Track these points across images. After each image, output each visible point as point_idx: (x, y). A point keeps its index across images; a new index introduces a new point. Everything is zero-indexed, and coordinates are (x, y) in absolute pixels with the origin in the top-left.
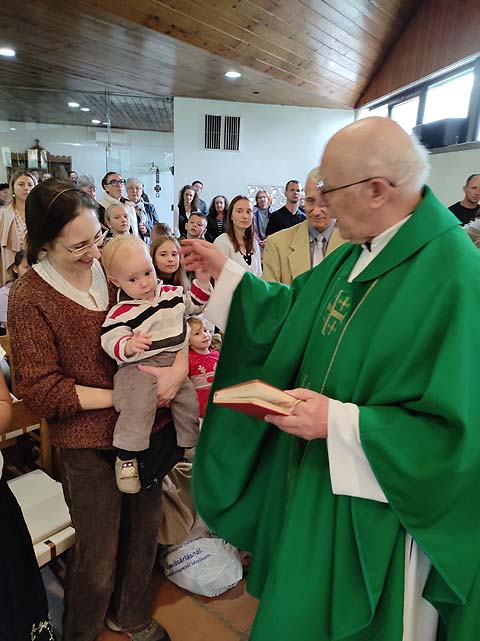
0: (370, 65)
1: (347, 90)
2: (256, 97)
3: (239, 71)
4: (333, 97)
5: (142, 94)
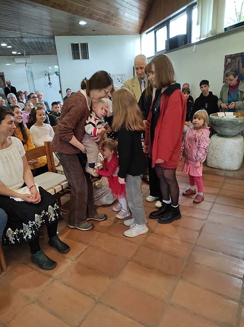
1: (135, 26)
2: (94, 32)
3: (85, 21)
4: (129, 30)
5: (39, 36)
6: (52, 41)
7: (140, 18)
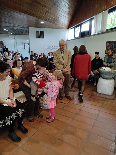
0: (70, 20)
2: (47, 27)
3: (43, 22)
5: (21, 27)
6: (27, 29)
7: (68, 22)
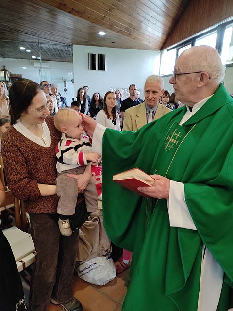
2: (113, 44)
3: (105, 31)
4: (150, 45)
6: (70, 49)
7: (163, 34)
